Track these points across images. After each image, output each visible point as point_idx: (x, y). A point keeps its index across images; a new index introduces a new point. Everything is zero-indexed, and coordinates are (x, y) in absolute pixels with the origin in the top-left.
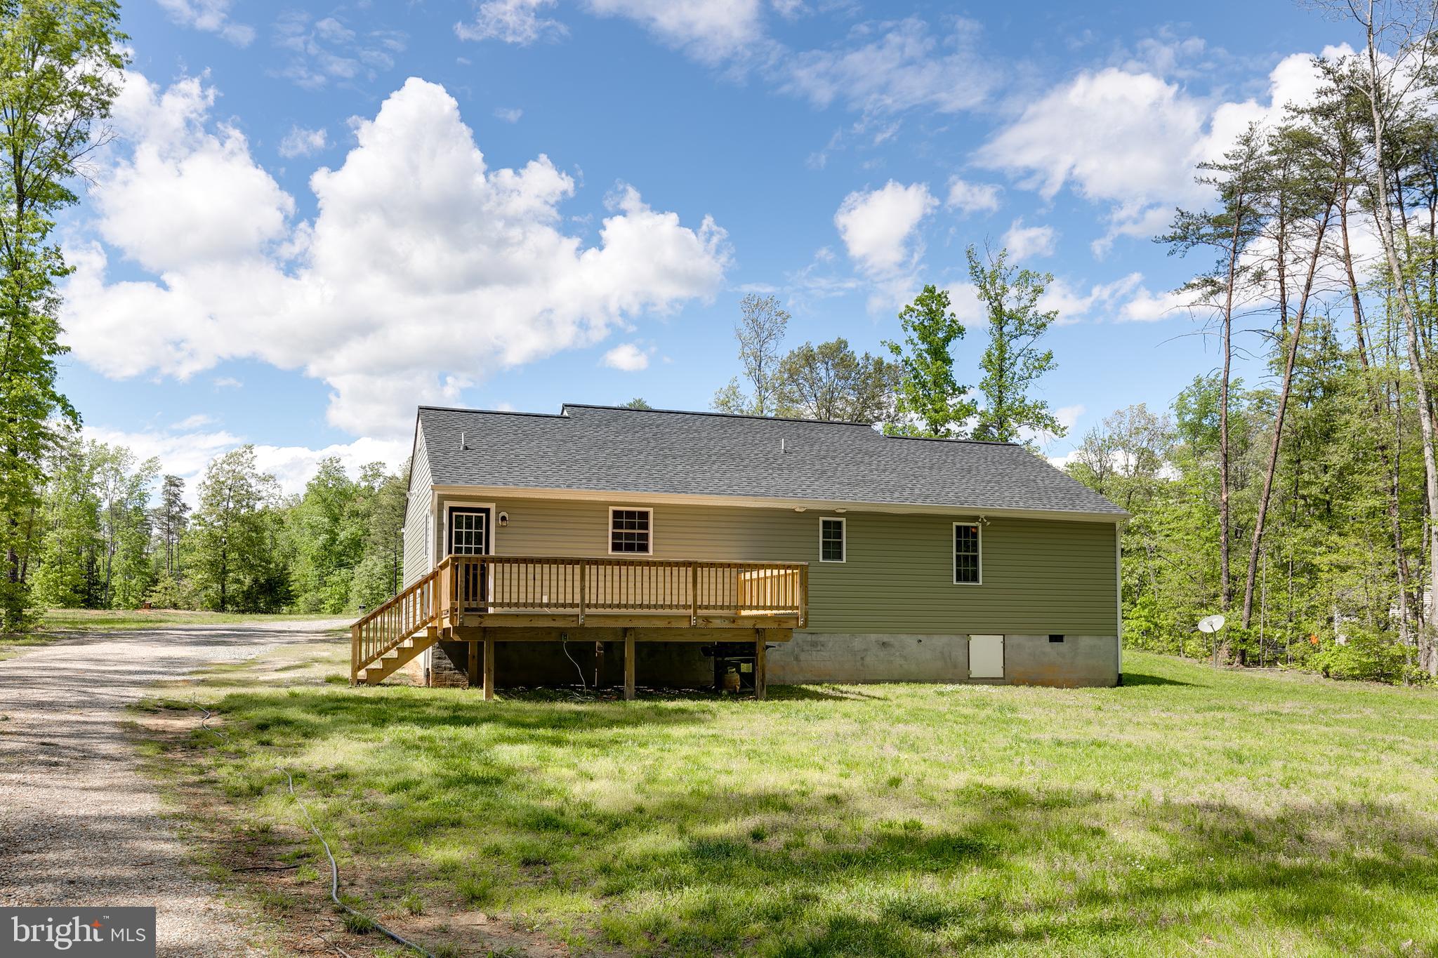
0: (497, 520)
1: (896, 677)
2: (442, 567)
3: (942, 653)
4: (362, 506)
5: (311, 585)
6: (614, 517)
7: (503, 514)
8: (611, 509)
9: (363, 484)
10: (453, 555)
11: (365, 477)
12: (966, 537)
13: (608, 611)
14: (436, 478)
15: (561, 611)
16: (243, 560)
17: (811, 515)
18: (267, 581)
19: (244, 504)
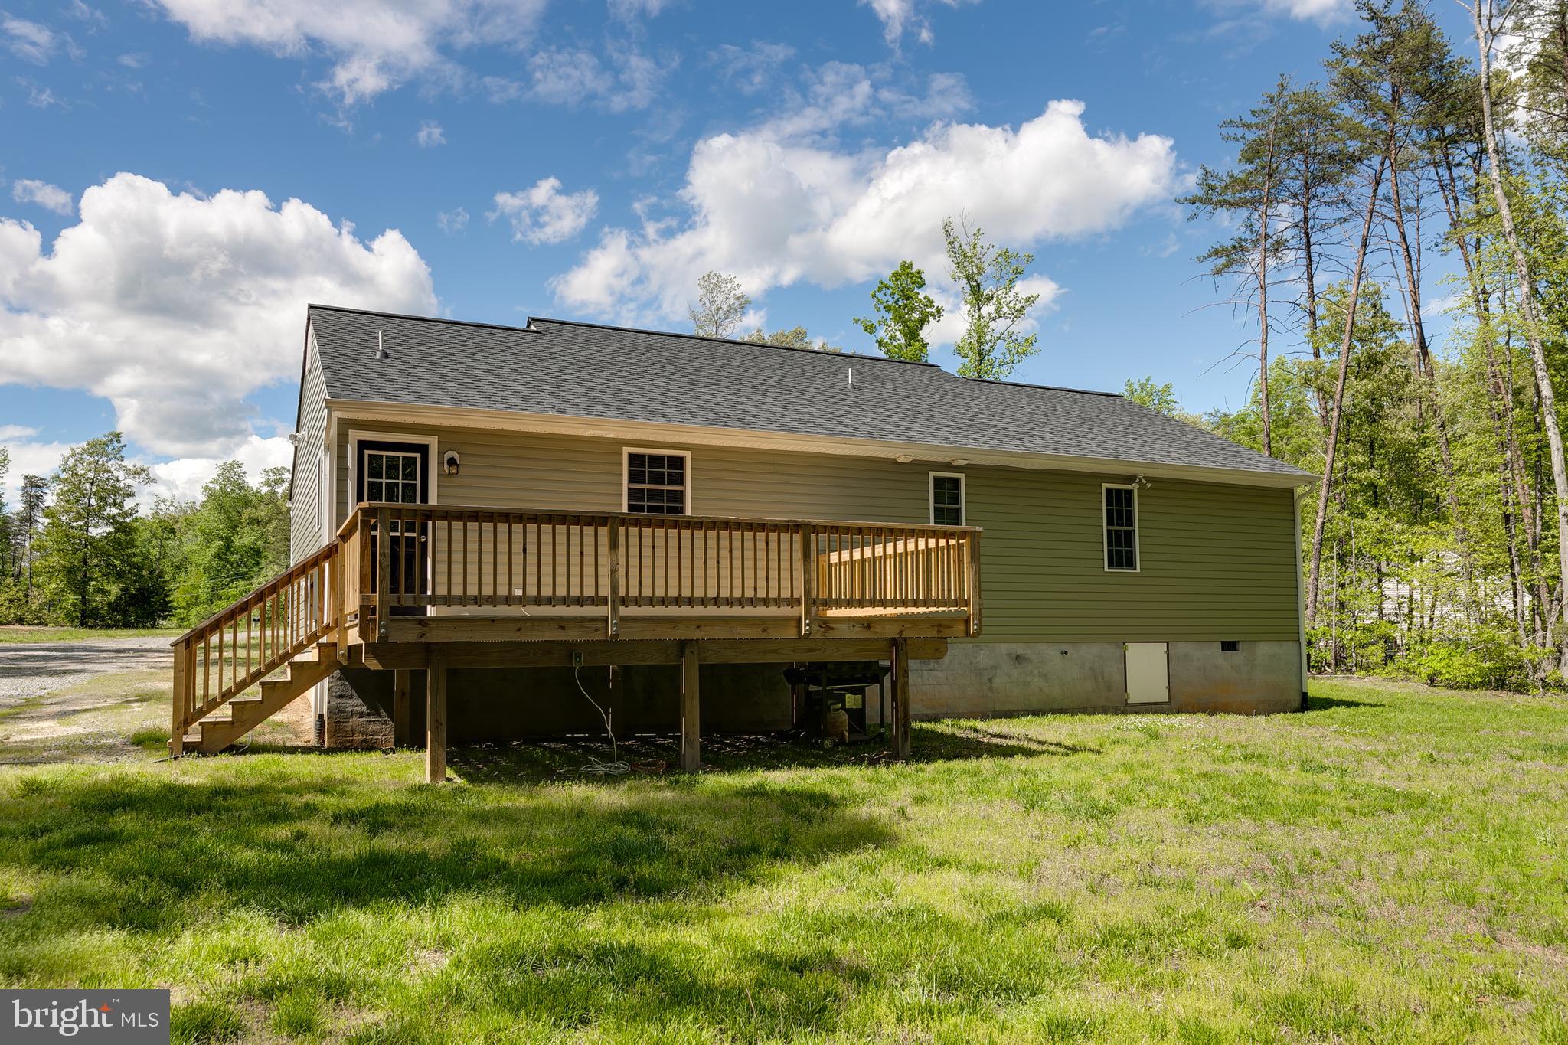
0: (440, 464)
1: (1035, 706)
2: (345, 537)
3: (1092, 669)
4: (262, 513)
5: (203, 597)
6: (631, 464)
7: (450, 454)
8: (627, 450)
9: (265, 490)
10: (365, 504)
11: (267, 483)
12: (1120, 504)
13: (660, 611)
14: (334, 390)
15: (575, 611)
16: (108, 565)
17: (920, 467)
18: (138, 590)
19: (110, 501)
